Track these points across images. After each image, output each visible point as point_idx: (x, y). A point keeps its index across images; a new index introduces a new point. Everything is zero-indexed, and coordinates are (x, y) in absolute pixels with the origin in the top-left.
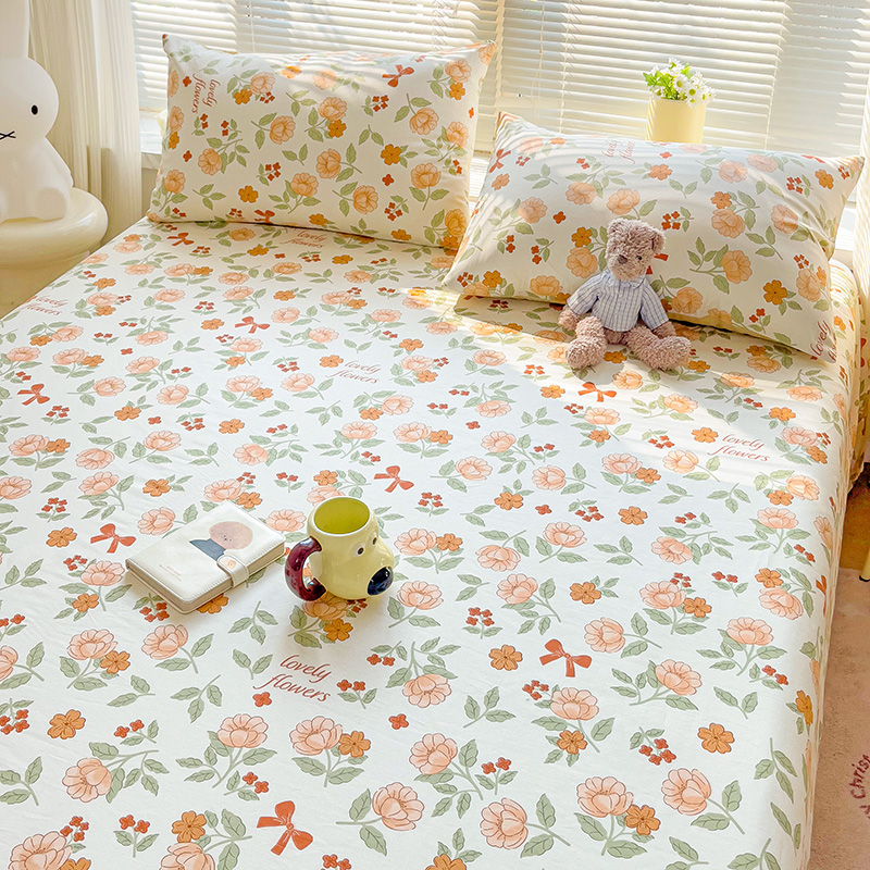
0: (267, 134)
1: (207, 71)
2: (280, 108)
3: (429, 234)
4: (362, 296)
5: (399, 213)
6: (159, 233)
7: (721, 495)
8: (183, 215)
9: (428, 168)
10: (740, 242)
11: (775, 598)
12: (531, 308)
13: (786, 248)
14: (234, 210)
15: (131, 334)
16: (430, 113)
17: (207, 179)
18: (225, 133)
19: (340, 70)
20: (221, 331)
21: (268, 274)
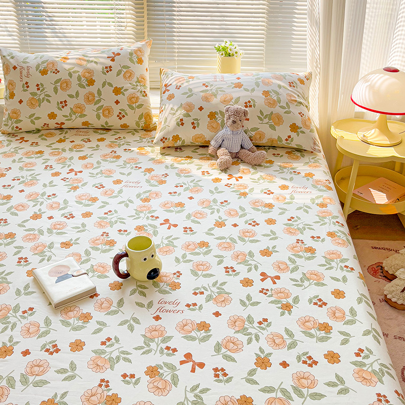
0: (59, 88)
1: (24, 62)
2: (63, 76)
3: (137, 124)
4: (118, 153)
5: (124, 116)
6: (9, 138)
7: (300, 208)
8: (21, 129)
9: (134, 95)
10: (277, 110)
11: (337, 241)
12: (193, 149)
13: (295, 110)
14: (45, 124)
15: (20, 184)
16: (131, 71)
17: (32, 111)
18: (38, 89)
19: (87, 56)
20: (61, 176)
21: (71, 150)
